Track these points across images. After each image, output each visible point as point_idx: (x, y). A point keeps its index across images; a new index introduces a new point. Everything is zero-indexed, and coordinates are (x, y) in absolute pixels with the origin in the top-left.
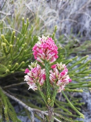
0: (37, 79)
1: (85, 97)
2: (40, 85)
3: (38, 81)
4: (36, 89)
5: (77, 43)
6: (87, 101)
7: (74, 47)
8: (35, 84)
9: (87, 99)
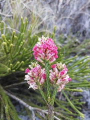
0: (38, 79)
1: (85, 96)
2: (41, 84)
4: (36, 88)
6: (87, 100)
7: (73, 47)
8: (35, 83)
9: (87, 98)
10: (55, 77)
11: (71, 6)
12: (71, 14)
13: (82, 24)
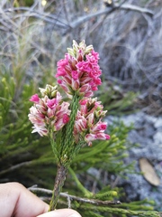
1: (135, 185)
2: (55, 130)
3: (53, 123)
4: (45, 134)
5: (116, 93)
6: (139, 191)
7: (112, 100)
8: (45, 125)
9: (139, 188)
10: (87, 127)
11: (105, 26)
12: (107, 39)
13: (126, 58)
